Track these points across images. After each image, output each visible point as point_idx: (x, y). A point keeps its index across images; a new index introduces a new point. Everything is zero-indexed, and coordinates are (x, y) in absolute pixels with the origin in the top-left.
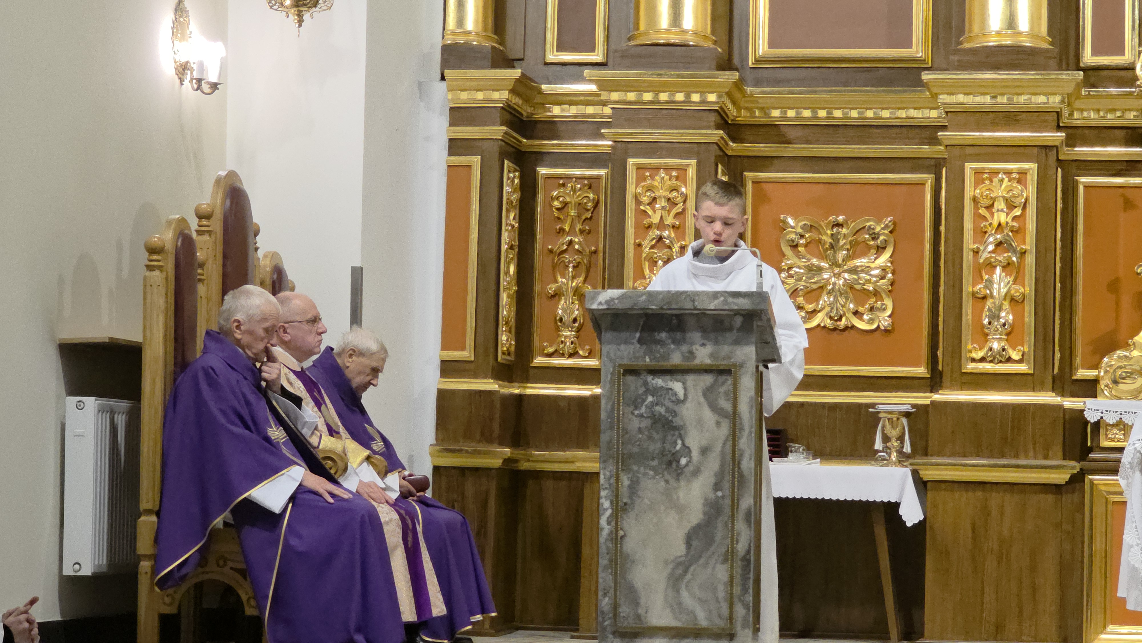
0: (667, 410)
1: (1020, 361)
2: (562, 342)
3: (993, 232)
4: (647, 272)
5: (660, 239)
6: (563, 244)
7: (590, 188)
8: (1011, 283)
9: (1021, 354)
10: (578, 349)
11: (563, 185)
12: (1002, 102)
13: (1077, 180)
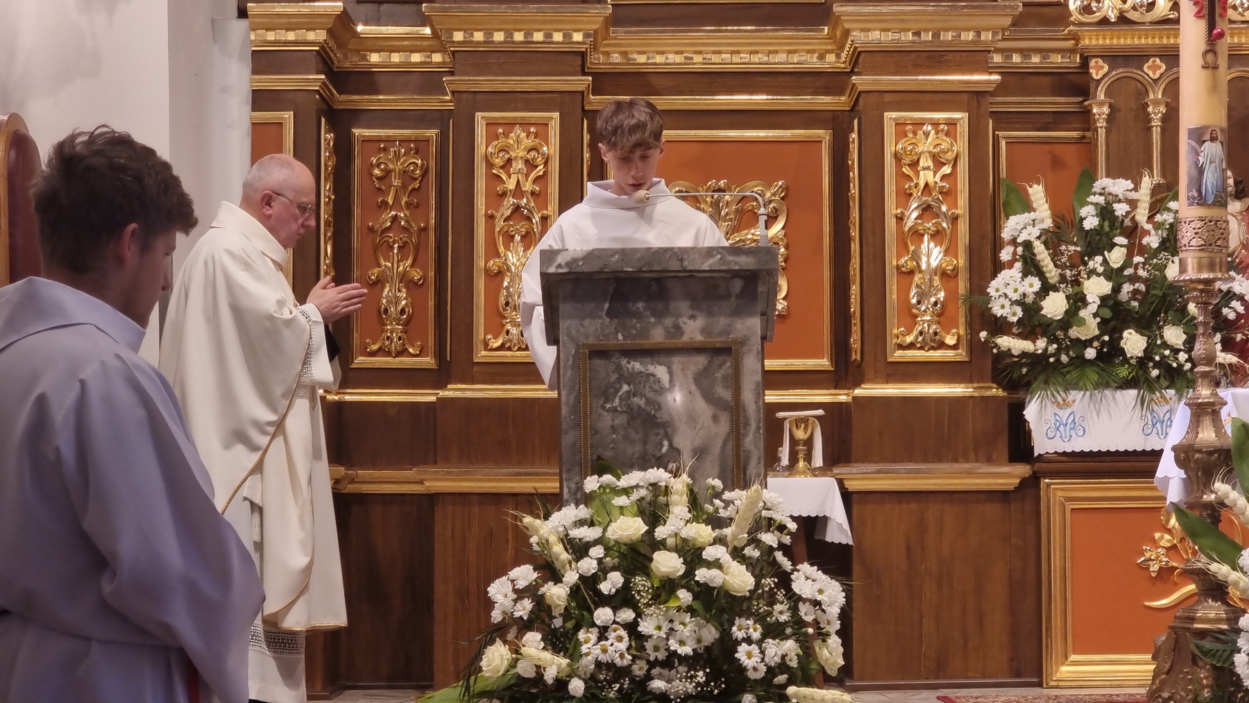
0: (648, 401)
1: (955, 347)
2: (388, 338)
3: (920, 194)
4: (502, 249)
5: (517, 208)
6: (386, 220)
7: (416, 153)
8: (942, 254)
9: (956, 338)
10: (407, 346)
11: (385, 149)
12: (927, 39)
13: (998, 135)
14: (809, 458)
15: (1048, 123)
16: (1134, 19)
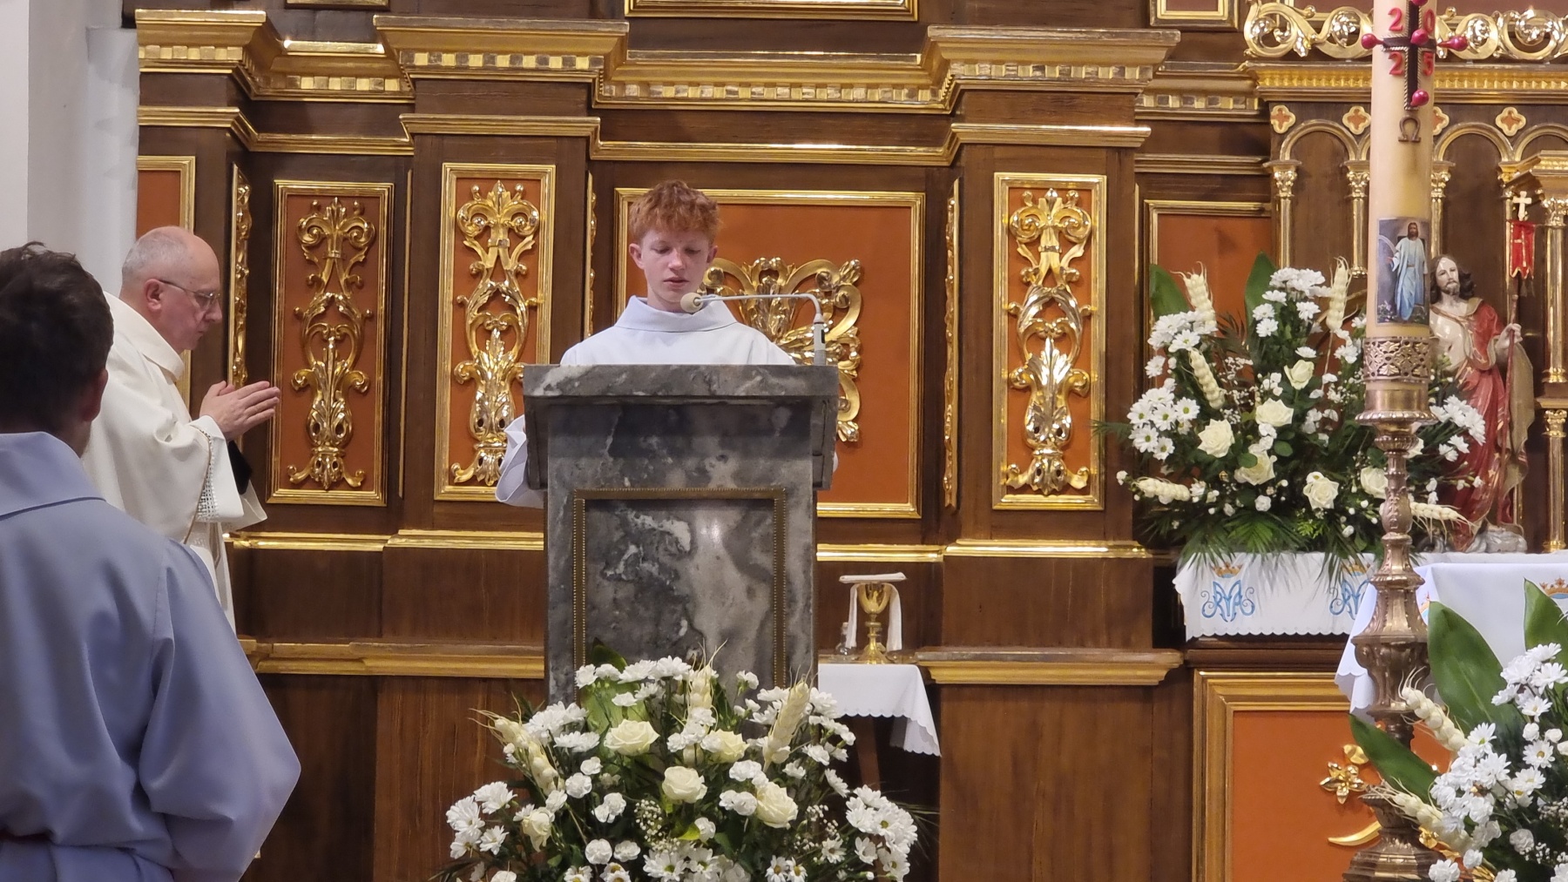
0: (662, 568)
1: (1084, 491)
2: (319, 464)
3: (1040, 283)
4: (474, 348)
5: (496, 294)
6: (319, 304)
7: (362, 214)
8: (1069, 365)
9: (1086, 478)
10: (344, 476)
11: (319, 208)
12: (1052, 75)
13: (1148, 205)
14: (883, 638)
15: (1214, 190)
16: (1330, 54)
